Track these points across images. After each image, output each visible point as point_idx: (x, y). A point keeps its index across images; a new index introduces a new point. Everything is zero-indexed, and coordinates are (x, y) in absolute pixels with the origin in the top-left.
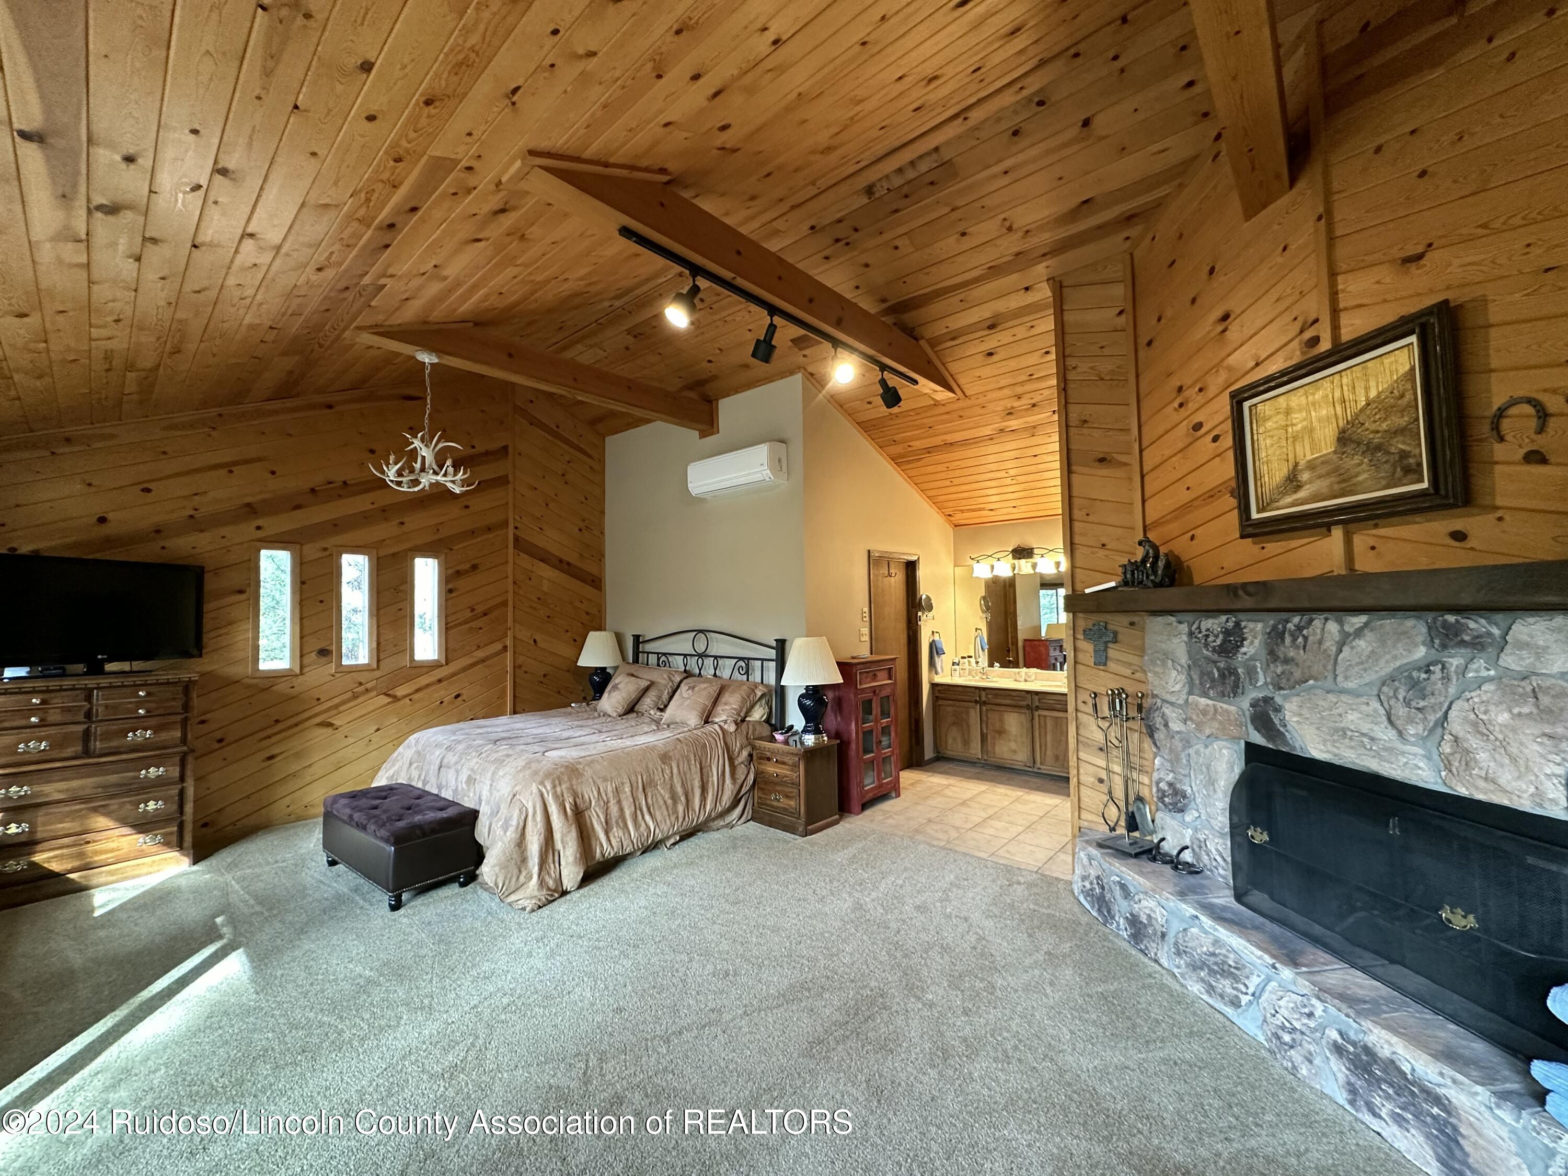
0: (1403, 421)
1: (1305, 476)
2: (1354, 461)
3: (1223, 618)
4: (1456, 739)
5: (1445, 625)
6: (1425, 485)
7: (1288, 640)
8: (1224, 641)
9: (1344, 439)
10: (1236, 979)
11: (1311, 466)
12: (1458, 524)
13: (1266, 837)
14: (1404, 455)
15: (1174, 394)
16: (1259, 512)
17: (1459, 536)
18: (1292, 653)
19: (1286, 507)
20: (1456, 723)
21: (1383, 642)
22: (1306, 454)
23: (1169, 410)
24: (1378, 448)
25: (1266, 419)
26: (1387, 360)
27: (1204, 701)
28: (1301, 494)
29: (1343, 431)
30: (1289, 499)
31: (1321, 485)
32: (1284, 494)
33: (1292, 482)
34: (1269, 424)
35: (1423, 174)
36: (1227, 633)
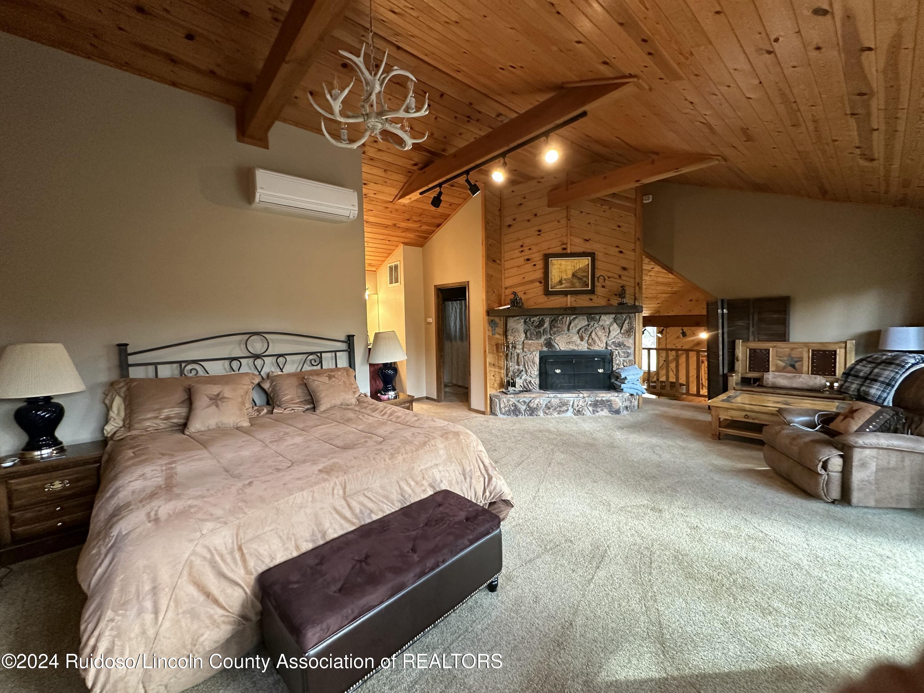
0: (585, 274)
1: (564, 282)
2: (575, 281)
3: (538, 317)
4: (592, 339)
5: (592, 317)
6: (590, 288)
7: (558, 322)
8: (539, 324)
9: (574, 275)
10: (567, 404)
11: (565, 280)
12: (592, 297)
13: (560, 371)
14: (586, 282)
15: (519, 247)
16: (551, 288)
17: (591, 300)
18: (559, 325)
19: (558, 288)
20: (593, 335)
21: (580, 321)
22: (565, 277)
23: (517, 251)
24: (581, 279)
25: (555, 265)
26: (584, 260)
27: (530, 341)
28: (563, 286)
29: (573, 273)
30: (559, 287)
31: (568, 285)
32: (558, 285)
33: (560, 282)
34: (555, 267)
35: (589, 223)
36: (540, 321)
